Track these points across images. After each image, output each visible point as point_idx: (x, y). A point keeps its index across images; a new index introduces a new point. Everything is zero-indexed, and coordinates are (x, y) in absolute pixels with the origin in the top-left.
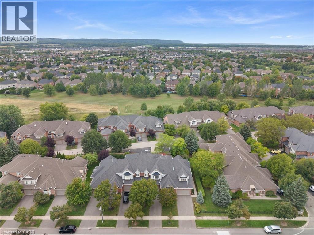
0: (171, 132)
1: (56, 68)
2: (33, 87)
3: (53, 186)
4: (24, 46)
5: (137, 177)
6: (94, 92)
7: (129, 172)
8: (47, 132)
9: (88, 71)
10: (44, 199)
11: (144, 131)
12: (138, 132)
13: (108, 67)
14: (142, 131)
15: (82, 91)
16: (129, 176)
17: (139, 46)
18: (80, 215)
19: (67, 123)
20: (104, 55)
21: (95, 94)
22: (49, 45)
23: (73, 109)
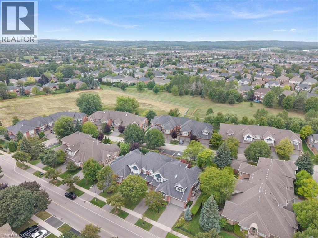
0: (215, 143)
1: (162, 68)
2: (133, 83)
3: (82, 160)
4: (154, 48)
5: (143, 174)
6: (176, 92)
7: (136, 167)
8: (111, 119)
9: (185, 73)
10: (72, 168)
11: (188, 136)
12: (182, 135)
13: (208, 70)
14: (186, 134)
15: (168, 90)
16: (136, 170)
17: (262, 49)
18: (86, 189)
19: (126, 115)
20: (216, 57)
21: (176, 95)
22: (173, 47)
23: (150, 105)
